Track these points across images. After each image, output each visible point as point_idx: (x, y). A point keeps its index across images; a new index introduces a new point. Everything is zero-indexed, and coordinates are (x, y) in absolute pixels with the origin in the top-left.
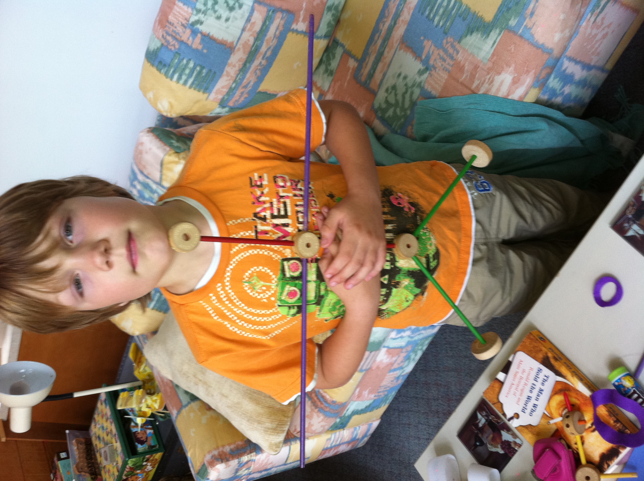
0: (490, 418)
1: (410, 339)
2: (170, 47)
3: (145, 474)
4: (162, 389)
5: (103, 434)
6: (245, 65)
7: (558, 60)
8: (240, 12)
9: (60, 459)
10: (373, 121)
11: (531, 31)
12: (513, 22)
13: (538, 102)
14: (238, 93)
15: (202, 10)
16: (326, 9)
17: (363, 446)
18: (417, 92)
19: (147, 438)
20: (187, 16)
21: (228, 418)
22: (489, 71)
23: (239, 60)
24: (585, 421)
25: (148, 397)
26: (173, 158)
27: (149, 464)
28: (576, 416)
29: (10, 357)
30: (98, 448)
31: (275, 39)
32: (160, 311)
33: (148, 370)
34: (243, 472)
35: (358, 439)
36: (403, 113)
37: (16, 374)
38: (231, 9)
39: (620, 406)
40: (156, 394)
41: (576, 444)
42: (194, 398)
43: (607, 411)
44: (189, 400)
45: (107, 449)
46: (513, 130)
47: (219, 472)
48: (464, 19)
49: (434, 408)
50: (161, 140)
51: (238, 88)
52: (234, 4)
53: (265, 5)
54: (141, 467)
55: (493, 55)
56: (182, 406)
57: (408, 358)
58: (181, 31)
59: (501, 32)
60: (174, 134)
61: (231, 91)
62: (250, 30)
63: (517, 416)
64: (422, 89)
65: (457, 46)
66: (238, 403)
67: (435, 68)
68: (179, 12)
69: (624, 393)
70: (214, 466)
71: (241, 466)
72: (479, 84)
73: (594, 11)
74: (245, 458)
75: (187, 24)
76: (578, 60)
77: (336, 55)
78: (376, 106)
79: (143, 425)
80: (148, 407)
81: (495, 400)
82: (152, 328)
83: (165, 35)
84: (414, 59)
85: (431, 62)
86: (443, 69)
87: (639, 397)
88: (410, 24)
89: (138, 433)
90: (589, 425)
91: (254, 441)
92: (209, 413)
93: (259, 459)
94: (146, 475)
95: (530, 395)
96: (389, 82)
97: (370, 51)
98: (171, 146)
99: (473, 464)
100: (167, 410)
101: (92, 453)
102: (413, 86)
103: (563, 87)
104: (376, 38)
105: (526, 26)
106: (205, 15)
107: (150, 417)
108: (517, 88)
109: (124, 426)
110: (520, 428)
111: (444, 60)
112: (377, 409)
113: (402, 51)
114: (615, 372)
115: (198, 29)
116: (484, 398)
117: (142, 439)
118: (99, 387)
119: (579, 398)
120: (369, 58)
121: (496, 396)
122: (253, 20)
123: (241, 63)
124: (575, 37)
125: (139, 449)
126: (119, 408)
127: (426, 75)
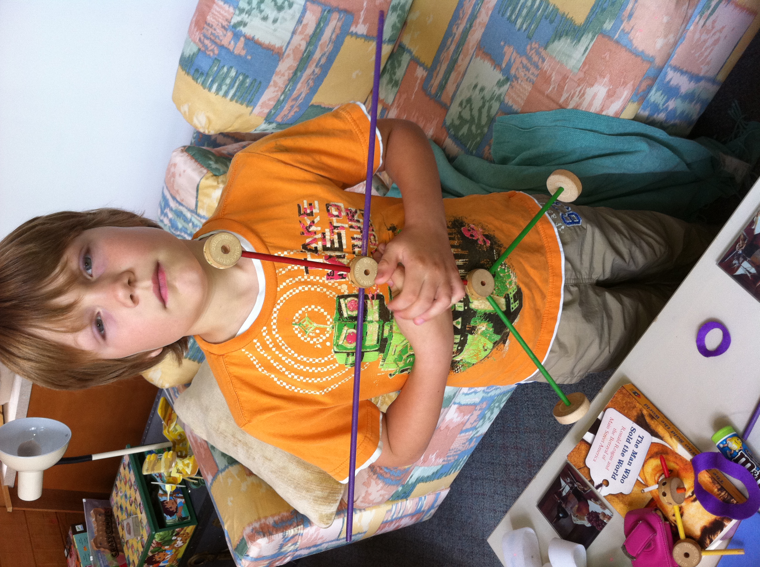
0: (576, 486)
1: (484, 395)
2: (208, 53)
3: (174, 550)
4: (196, 451)
5: (125, 504)
6: (295, 73)
7: (660, 69)
8: (291, 11)
9: (75, 532)
10: (445, 140)
11: (629, 36)
12: (608, 26)
13: (637, 119)
14: (287, 107)
15: (246, 10)
16: (390, 8)
17: (430, 520)
18: (496, 106)
19: (177, 508)
20: (229, 17)
21: (271, 485)
22: (580, 81)
23: (289, 68)
24: (684, 489)
25: (178, 460)
26: (211, 182)
27: (179, 539)
28: (675, 483)
29: (18, 413)
30: (120, 520)
31: (331, 43)
32: (194, 361)
33: (179, 429)
34: (289, 548)
35: (423, 511)
36: (479, 131)
37: (26, 433)
38: (280, 8)
39: (726, 472)
40: (188, 457)
41: (674, 515)
42: (232, 461)
43: (710, 477)
44: (227, 464)
45: (130, 520)
46: (608, 152)
47: (260, 548)
48: (551, 22)
49: (512, 476)
50: (196, 160)
51: (287, 100)
52: (283, 3)
53: (320, 4)
54: (169, 542)
55: (585, 64)
56: (218, 470)
57: (482, 417)
58: (221, 34)
59: (594, 36)
60: (213, 155)
61: (279, 104)
62: (301, 33)
63: (606, 483)
64: (502, 103)
65: (543, 53)
66: (284, 468)
67: (517, 79)
68: (219, 12)
69: (730, 456)
70: (254, 541)
71: (286, 540)
72: (568, 98)
73: (703, 14)
74: (291, 532)
75: (228, 26)
76: (685, 69)
77: (402, 62)
78: (448, 122)
79: (174, 493)
80: (179, 471)
81: (582, 465)
82: (185, 380)
83: (202, 38)
84: (493, 68)
85: (513, 72)
86: (527, 80)
87: (747, 461)
88: (488, 27)
89: (167, 503)
90: (689, 493)
91: (301, 512)
92: (250, 479)
93: (308, 533)
94: (175, 552)
95: (622, 458)
96: (463, 95)
97: (442, 57)
98: (209, 167)
99: (555, 539)
100: (201, 476)
101: (113, 525)
102: (492, 99)
103: (667, 101)
104: (449, 43)
105: (623, 30)
106: (249, 15)
107: (180, 484)
108: (612, 102)
109: (151, 494)
110: (609, 497)
111: (528, 70)
112: (446, 476)
113: (479, 58)
114: (720, 432)
115: (241, 31)
116: (568, 462)
117: (171, 510)
118: (122, 448)
119: (678, 462)
120: (440, 67)
121: (583, 460)
122: (305, 21)
123: (291, 72)
124: (682, 43)
125: (167, 521)
126: (145, 473)
127: (506, 87)
